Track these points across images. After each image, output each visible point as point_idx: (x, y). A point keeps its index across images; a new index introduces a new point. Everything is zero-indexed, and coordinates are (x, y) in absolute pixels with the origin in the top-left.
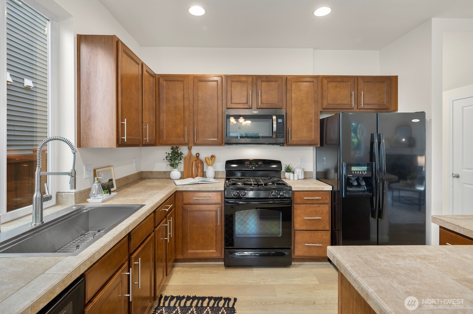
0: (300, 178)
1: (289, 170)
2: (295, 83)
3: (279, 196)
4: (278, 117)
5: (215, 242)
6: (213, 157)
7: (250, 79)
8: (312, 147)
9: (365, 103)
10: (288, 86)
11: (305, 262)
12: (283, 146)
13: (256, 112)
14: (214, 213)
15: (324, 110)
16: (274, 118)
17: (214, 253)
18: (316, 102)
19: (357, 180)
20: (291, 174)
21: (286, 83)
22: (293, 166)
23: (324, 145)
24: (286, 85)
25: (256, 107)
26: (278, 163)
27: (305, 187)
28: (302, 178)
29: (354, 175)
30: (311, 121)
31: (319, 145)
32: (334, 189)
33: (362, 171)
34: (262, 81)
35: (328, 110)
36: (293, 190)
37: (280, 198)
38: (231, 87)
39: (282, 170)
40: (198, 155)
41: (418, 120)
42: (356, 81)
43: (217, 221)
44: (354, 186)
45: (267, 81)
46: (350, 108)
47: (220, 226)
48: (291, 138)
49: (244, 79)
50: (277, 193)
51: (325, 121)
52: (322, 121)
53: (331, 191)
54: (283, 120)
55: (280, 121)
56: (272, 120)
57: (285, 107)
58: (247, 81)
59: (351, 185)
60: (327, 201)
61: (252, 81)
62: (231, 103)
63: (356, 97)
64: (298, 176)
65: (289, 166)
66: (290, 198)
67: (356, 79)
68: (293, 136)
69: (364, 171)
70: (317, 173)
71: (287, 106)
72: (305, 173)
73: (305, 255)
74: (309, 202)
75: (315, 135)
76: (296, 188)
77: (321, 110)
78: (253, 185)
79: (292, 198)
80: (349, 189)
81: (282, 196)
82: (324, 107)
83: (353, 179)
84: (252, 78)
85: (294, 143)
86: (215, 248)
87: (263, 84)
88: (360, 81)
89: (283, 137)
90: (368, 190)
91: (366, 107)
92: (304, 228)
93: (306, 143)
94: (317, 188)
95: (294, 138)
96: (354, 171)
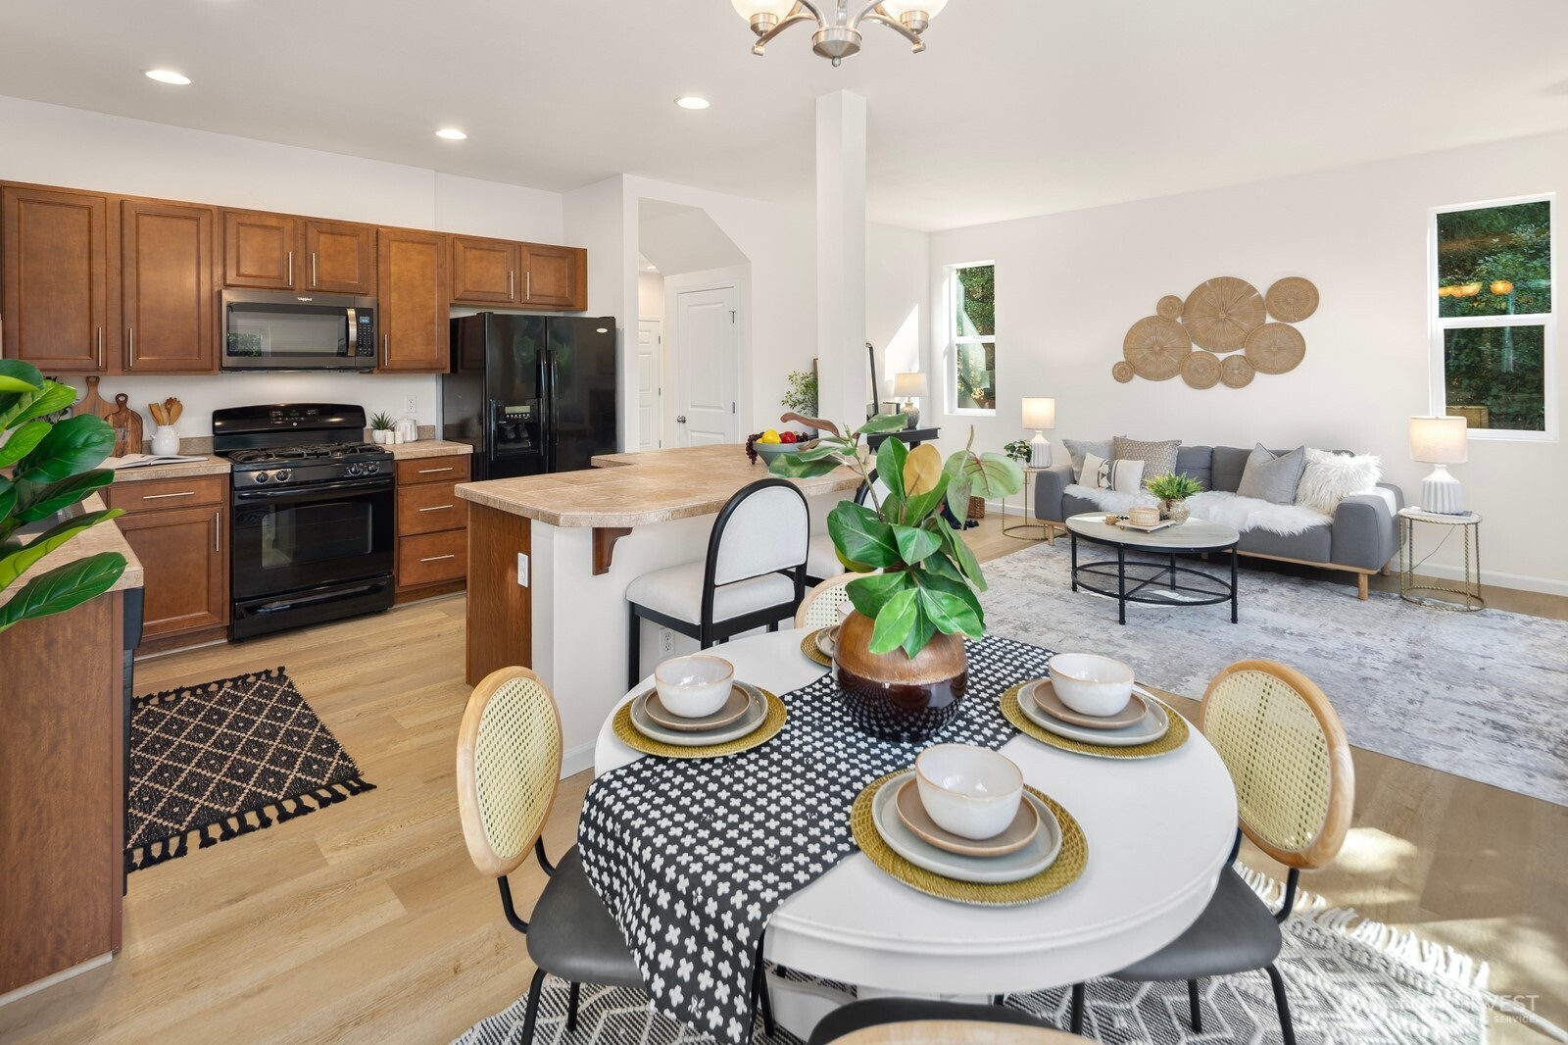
0: (409, 439)
1: (382, 424)
2: (397, 243)
3: (366, 473)
4: (360, 312)
5: (205, 592)
6: (171, 402)
7: (289, 225)
8: (434, 376)
9: (533, 293)
10: (382, 249)
11: (421, 599)
12: (371, 372)
13: (306, 299)
14: (203, 527)
15: (458, 302)
16: (351, 313)
17: (204, 617)
18: (441, 285)
19: (516, 430)
20: (389, 433)
21: (377, 241)
22: (392, 414)
23: (460, 370)
24: (377, 245)
25: (303, 287)
26: (358, 411)
27: (421, 452)
28: (414, 439)
29: (510, 421)
30: (432, 322)
31: (448, 371)
32: (477, 451)
33: (522, 414)
34: (320, 232)
35: (466, 303)
36: (396, 458)
37: (368, 476)
38: (238, 237)
39: (365, 425)
40: (122, 399)
41: (605, 331)
42: (518, 252)
43: (210, 544)
44: (510, 441)
45: (332, 234)
46: (506, 300)
47: (220, 554)
48: (389, 357)
49: (273, 222)
50: (362, 467)
51: (460, 324)
52: (454, 323)
53: (472, 454)
54: (371, 320)
55: (365, 320)
56: (345, 317)
57: (375, 291)
58: (283, 228)
59: (506, 440)
60: (463, 474)
61: (295, 230)
62: (238, 275)
63: (518, 280)
64: (404, 435)
65: (383, 417)
66: (390, 474)
67: (517, 248)
68: (393, 352)
69: (526, 414)
70: (445, 428)
71: (380, 289)
72: (419, 429)
73: (421, 581)
74: (428, 479)
75: (442, 351)
76: (402, 454)
77: (453, 302)
78: (305, 455)
79: (395, 475)
80: (500, 446)
81: (373, 471)
82: (457, 296)
83: (509, 428)
84: (295, 223)
85: (397, 367)
86: (205, 607)
87: (322, 238)
88: (526, 254)
89: (372, 355)
90: (532, 447)
91: (536, 300)
92: (419, 530)
93: (422, 366)
94: (445, 451)
95: (394, 355)
96: (510, 415)
